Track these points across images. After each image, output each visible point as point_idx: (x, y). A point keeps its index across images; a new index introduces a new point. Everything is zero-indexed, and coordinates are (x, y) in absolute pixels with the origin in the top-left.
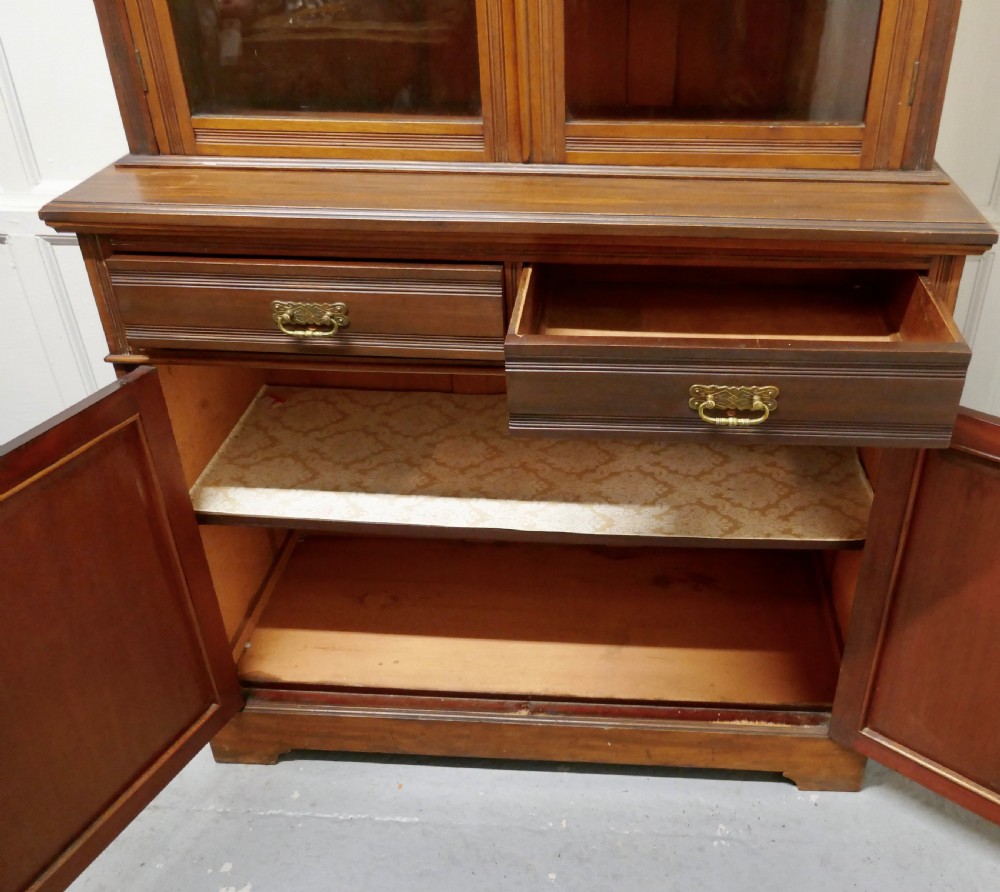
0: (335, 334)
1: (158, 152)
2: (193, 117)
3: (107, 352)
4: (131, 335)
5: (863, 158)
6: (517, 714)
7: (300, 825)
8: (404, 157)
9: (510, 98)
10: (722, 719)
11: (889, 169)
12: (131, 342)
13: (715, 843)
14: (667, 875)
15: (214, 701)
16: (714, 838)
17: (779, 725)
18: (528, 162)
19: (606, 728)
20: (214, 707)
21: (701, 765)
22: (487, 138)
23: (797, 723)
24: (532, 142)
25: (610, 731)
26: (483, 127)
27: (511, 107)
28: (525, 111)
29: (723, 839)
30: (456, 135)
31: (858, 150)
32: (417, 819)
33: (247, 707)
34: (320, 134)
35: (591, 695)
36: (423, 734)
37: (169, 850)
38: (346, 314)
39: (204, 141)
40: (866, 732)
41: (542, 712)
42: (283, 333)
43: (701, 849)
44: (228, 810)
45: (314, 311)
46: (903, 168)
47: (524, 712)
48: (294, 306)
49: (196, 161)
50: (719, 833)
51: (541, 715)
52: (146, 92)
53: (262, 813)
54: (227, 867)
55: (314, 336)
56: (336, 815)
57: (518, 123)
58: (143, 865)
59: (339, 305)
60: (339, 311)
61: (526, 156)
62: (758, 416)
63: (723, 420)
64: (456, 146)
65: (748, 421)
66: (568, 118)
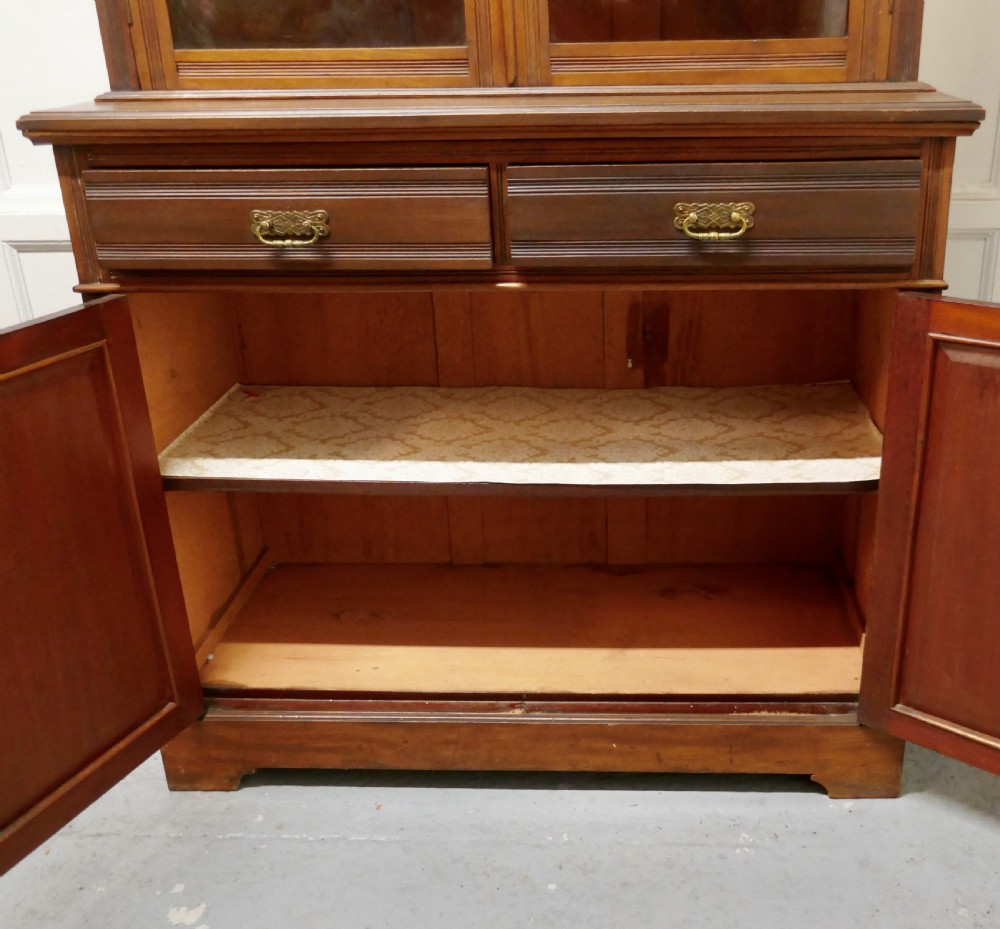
0: (315, 243)
1: (140, 88)
2: (177, 51)
3: (76, 282)
4: (103, 255)
5: (849, 71)
6: (510, 713)
7: (264, 846)
8: (388, 85)
9: (494, 19)
10: (739, 711)
11: (874, 80)
12: (102, 264)
13: (738, 851)
14: (684, 882)
15: (171, 699)
16: (738, 846)
17: (803, 715)
18: (512, 85)
19: (610, 724)
20: (170, 706)
21: (719, 769)
22: (471, 64)
23: (824, 712)
24: (517, 65)
25: (615, 727)
26: (467, 50)
27: (495, 31)
28: (509, 30)
29: (747, 846)
30: (440, 60)
31: (841, 62)
32: (397, 838)
33: (208, 716)
35: (593, 691)
36: (405, 742)
37: (112, 874)
38: (327, 222)
39: (187, 74)
40: (899, 708)
41: (539, 710)
42: (262, 243)
43: (722, 857)
44: (181, 835)
45: (294, 220)
46: (889, 79)
47: (518, 712)
48: (274, 216)
49: (176, 94)
50: (741, 840)
51: (538, 713)
52: (130, 25)
53: (221, 837)
54: (179, 888)
55: (294, 246)
56: (305, 836)
57: (503, 46)
58: (81, 889)
59: (320, 212)
60: (320, 219)
61: (511, 79)
62: (737, 229)
63: (705, 235)
64: (440, 72)
65: (727, 235)
66: (551, 41)
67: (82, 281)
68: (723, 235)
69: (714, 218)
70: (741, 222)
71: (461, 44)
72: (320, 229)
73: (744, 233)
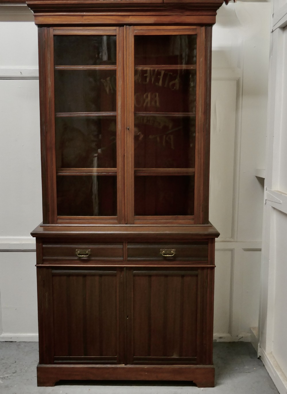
0: (88, 256)
1: (49, 223)
2: (58, 216)
5: (195, 222)
6: (122, 365)
8: (101, 223)
9: (123, 211)
11: (200, 224)
19: (145, 367)
22: (118, 220)
24: (127, 220)
25: (147, 368)
26: (117, 217)
27: (123, 214)
28: (126, 213)
30: (112, 219)
31: (193, 220)
34: (84, 219)
38: (91, 252)
39: (59, 221)
45: (84, 251)
46: (203, 224)
48: (80, 250)
49: (57, 225)
51: (128, 365)
52: (49, 211)
55: (84, 257)
57: (125, 217)
59: (89, 250)
61: (126, 223)
62: (172, 254)
63: (166, 255)
64: (111, 221)
65: (171, 255)
66: (135, 215)
67: (37, 264)
68: (170, 255)
69: (168, 252)
70: (173, 253)
71: (116, 216)
72: (89, 253)
73: (174, 255)
